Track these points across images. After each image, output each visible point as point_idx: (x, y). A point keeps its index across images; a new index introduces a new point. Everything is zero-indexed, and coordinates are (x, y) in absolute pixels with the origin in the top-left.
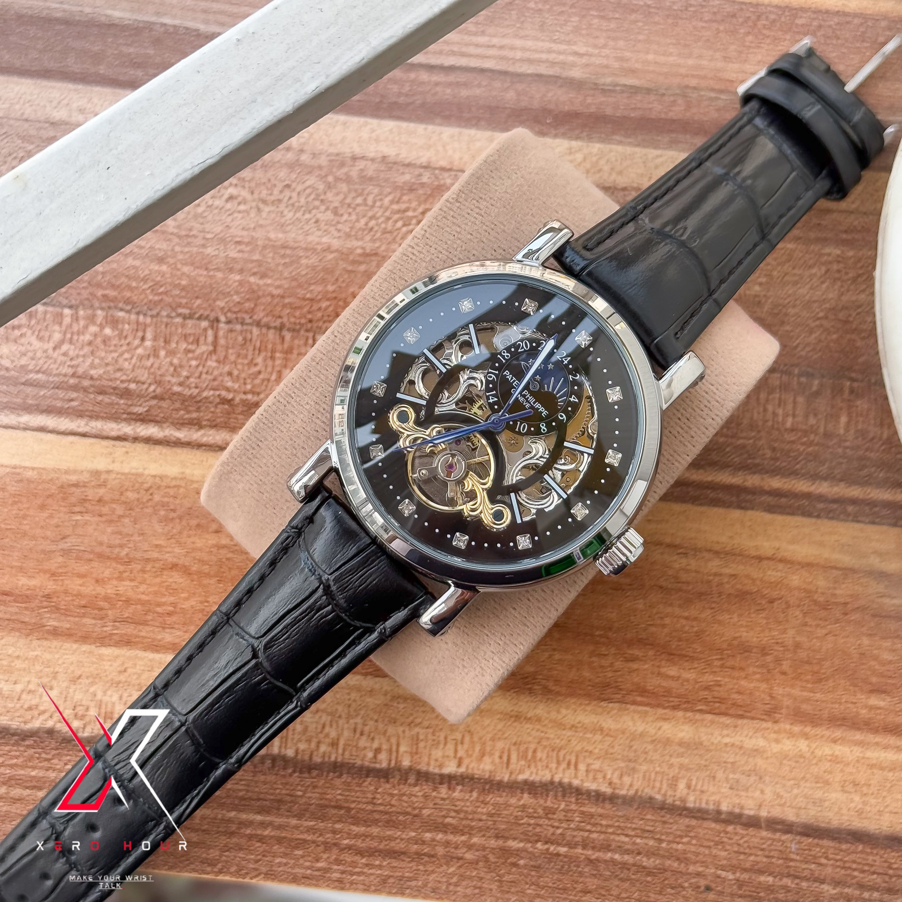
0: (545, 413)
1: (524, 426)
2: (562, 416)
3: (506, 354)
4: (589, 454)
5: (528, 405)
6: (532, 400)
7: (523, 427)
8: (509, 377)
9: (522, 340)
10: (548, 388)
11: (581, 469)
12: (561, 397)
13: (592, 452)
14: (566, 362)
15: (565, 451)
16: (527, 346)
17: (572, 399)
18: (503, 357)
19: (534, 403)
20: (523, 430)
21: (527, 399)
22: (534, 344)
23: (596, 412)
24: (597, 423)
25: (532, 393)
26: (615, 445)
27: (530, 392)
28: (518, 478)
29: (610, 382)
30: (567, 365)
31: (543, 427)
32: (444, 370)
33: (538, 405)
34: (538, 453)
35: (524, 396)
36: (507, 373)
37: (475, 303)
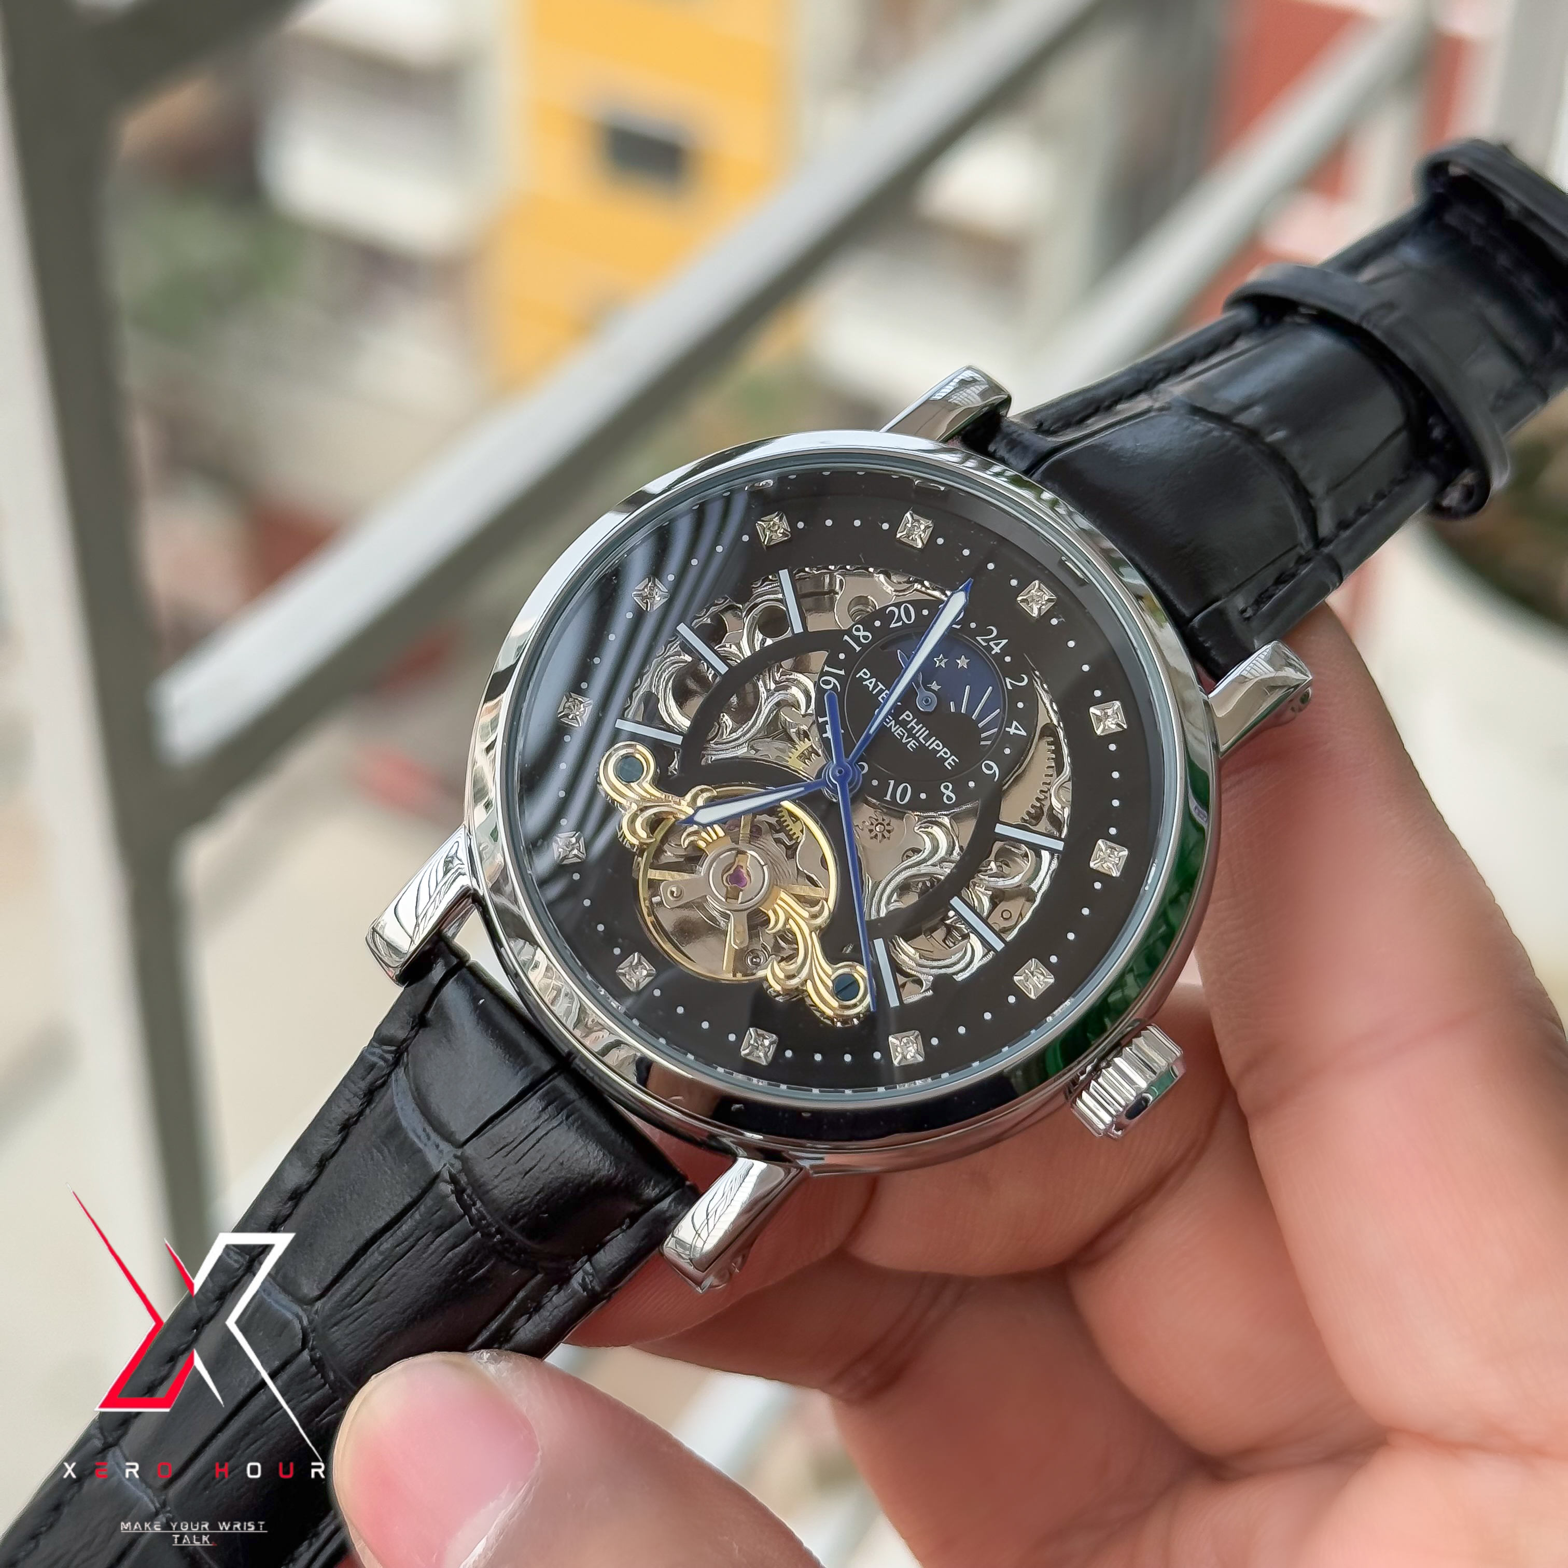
0: (950, 761)
1: (905, 791)
2: (989, 768)
3: (862, 633)
4: (1052, 852)
5: (912, 744)
6: (921, 732)
7: (902, 792)
8: (870, 683)
9: (897, 606)
10: (958, 706)
11: (1034, 886)
12: (986, 728)
13: (1059, 846)
14: (997, 650)
15: (997, 845)
16: (908, 616)
17: (1012, 731)
18: (856, 639)
19: (926, 739)
20: (903, 797)
21: (909, 731)
22: (925, 612)
23: (1067, 760)
24: (1069, 785)
25: (922, 717)
26: (1113, 831)
27: (917, 713)
28: (892, 907)
29: (1098, 693)
30: (999, 657)
31: (948, 792)
32: (723, 669)
33: (934, 744)
34: (935, 849)
35: (904, 724)
36: (864, 673)
37: (792, 524)
